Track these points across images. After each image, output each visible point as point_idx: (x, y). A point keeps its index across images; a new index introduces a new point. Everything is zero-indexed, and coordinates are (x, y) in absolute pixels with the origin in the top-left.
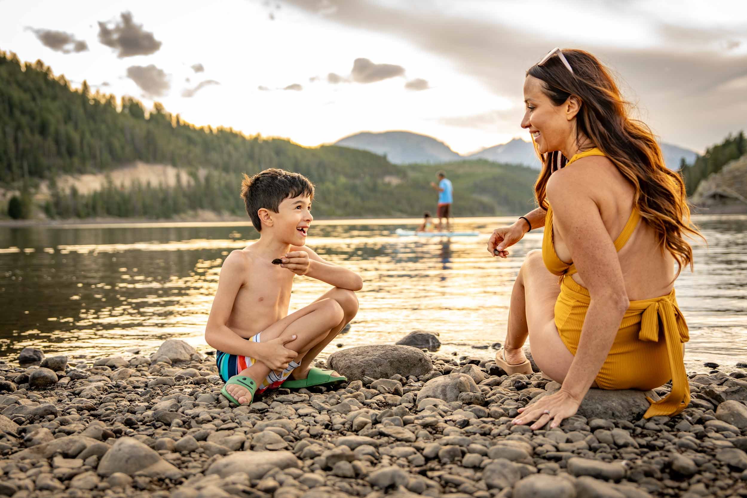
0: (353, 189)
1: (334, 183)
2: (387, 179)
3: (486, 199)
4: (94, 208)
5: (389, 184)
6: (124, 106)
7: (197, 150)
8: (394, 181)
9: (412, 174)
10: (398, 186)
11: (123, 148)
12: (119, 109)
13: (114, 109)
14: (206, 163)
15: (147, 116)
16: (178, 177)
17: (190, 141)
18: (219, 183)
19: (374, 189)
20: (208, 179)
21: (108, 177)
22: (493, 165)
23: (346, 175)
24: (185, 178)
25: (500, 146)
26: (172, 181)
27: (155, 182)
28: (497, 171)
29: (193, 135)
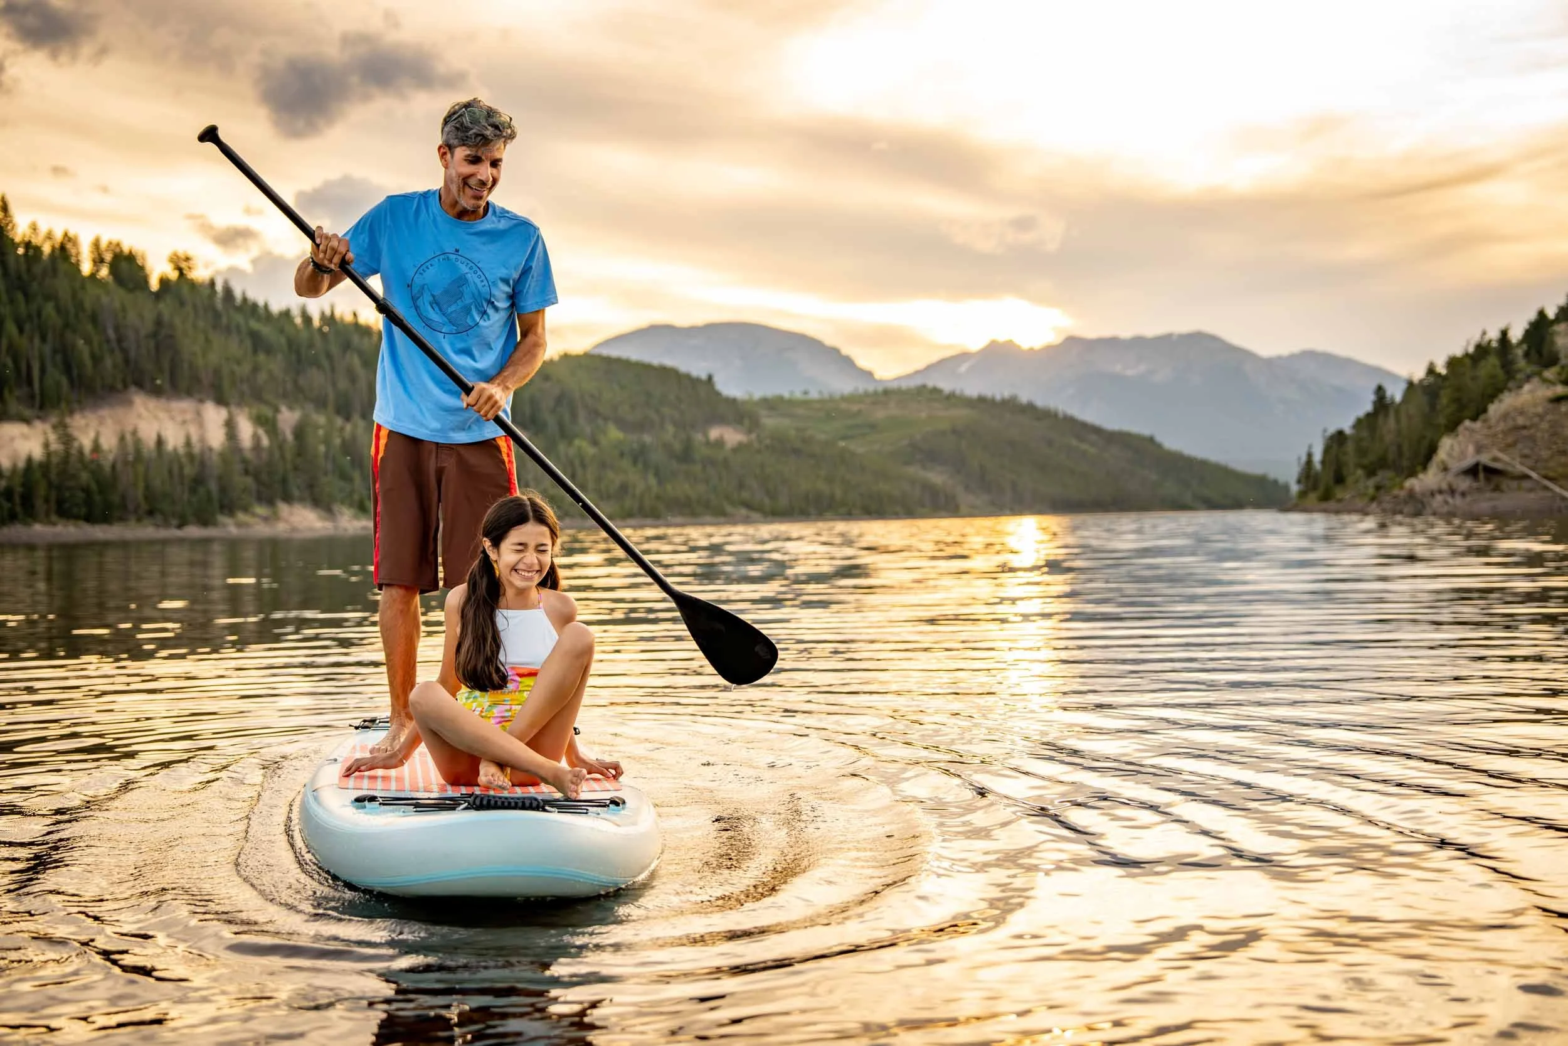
0: (639, 456)
1: (595, 443)
2: (714, 433)
3: (937, 477)
4: (27, 501)
5: (720, 443)
6: (99, 261)
7: (275, 365)
8: (732, 436)
9: (770, 422)
10: (739, 448)
11: (96, 360)
12: (86, 268)
13: (76, 267)
14: (296, 395)
15: (154, 285)
16: (230, 426)
17: (258, 342)
18: (327, 441)
19: (686, 455)
20: (300, 432)
21: (61, 427)
22: (952, 399)
23: (622, 424)
24: (246, 430)
25: (964, 356)
26: (216, 438)
27: (174, 439)
28: (962, 413)
29: (265, 330)
